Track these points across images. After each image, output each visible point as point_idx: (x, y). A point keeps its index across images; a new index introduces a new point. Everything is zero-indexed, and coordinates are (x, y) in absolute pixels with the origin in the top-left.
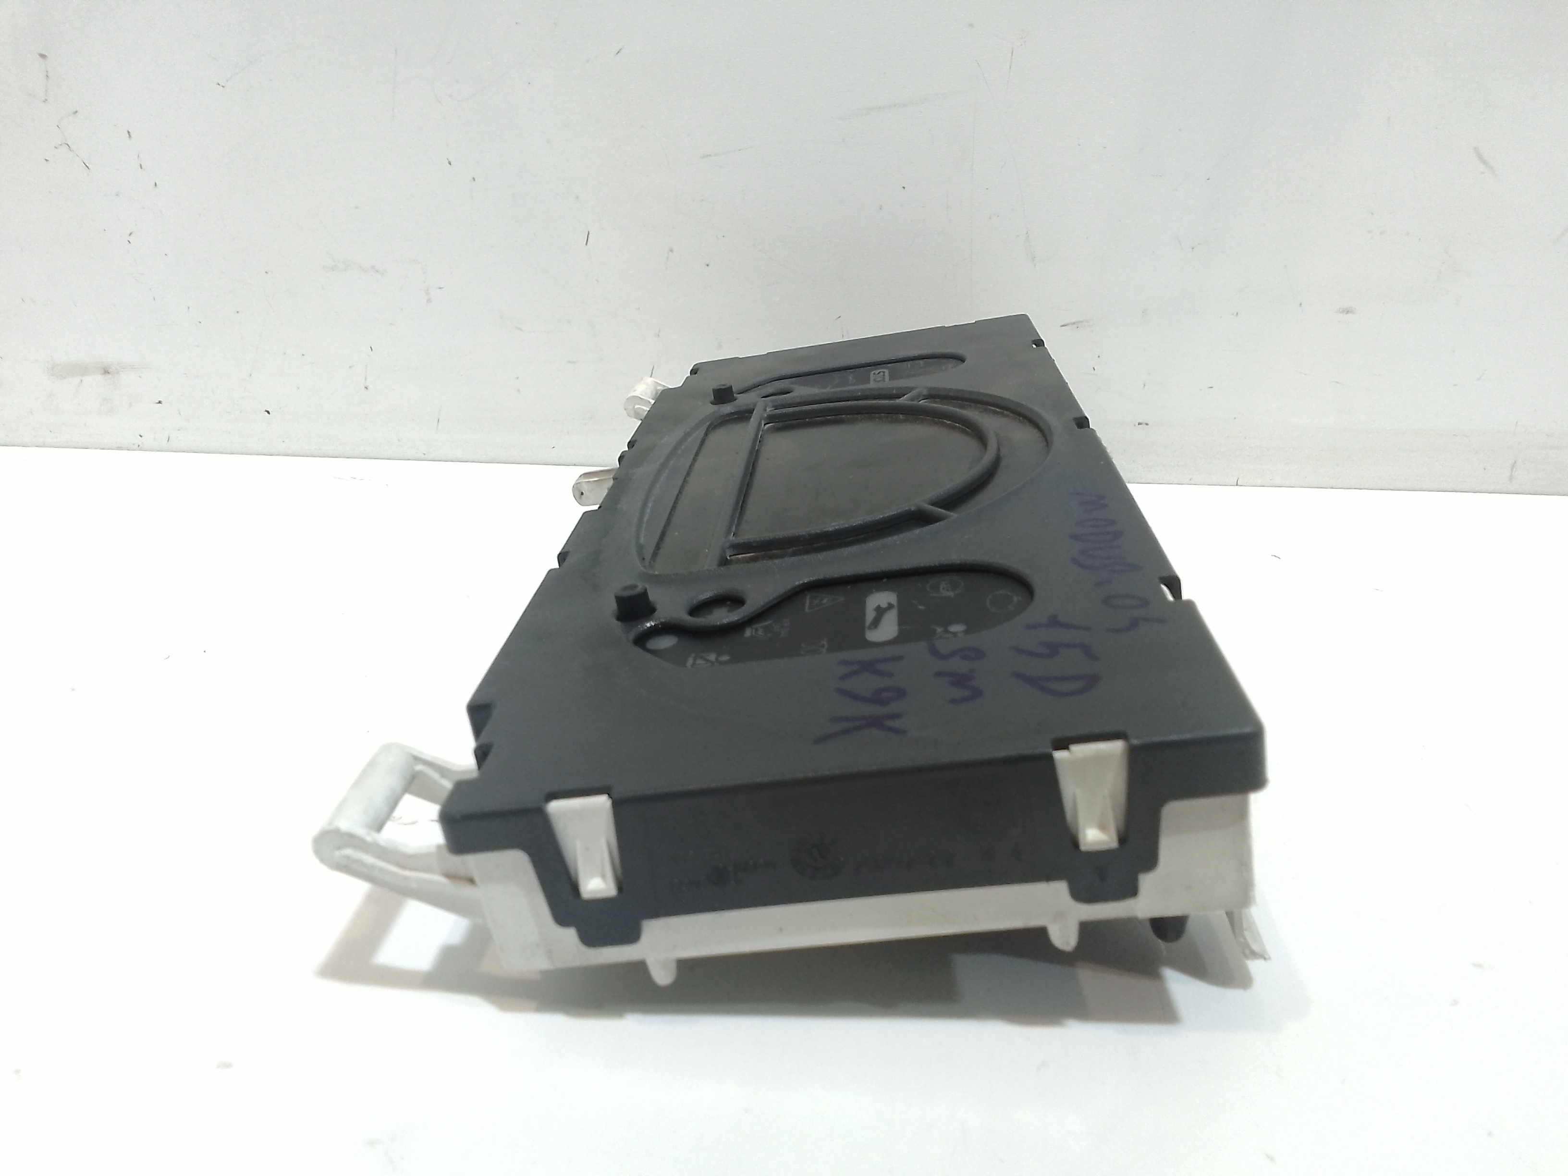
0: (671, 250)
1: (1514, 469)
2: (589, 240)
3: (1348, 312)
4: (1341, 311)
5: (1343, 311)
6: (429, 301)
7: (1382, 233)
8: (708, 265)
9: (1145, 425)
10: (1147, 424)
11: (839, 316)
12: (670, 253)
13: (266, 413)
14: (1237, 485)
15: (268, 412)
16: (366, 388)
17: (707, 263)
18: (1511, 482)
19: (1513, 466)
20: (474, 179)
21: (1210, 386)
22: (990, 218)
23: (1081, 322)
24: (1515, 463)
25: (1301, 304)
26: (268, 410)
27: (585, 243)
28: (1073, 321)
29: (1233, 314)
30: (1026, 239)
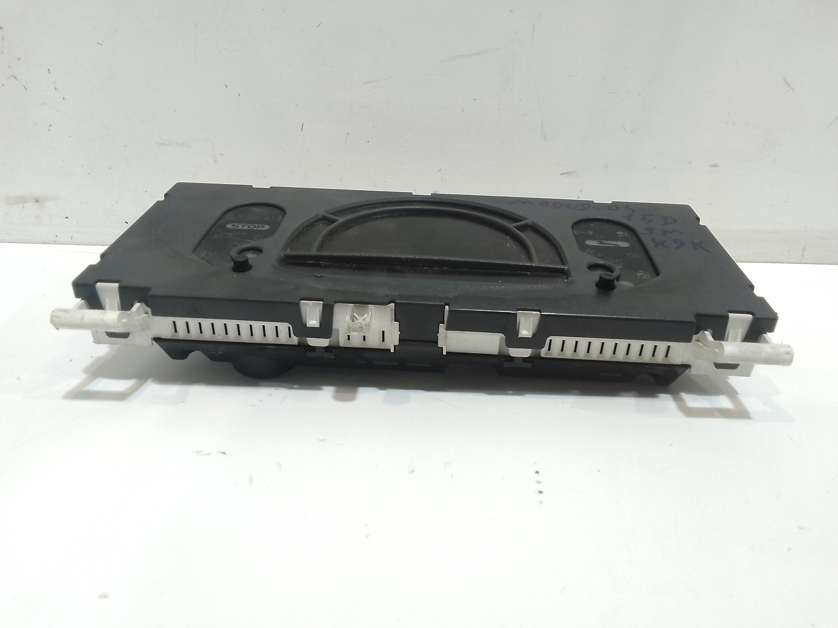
0: (348, 134)
2: (303, 128)
3: (715, 166)
4: (712, 166)
6: (215, 162)
7: (733, 124)
11: (440, 169)
17: (368, 141)
18: (803, 258)
19: (804, 249)
20: (239, 95)
22: (522, 116)
23: (571, 172)
24: (805, 247)
25: (690, 162)
26: (127, 221)
27: (301, 130)
28: (567, 172)
29: (653, 168)
30: (541, 127)
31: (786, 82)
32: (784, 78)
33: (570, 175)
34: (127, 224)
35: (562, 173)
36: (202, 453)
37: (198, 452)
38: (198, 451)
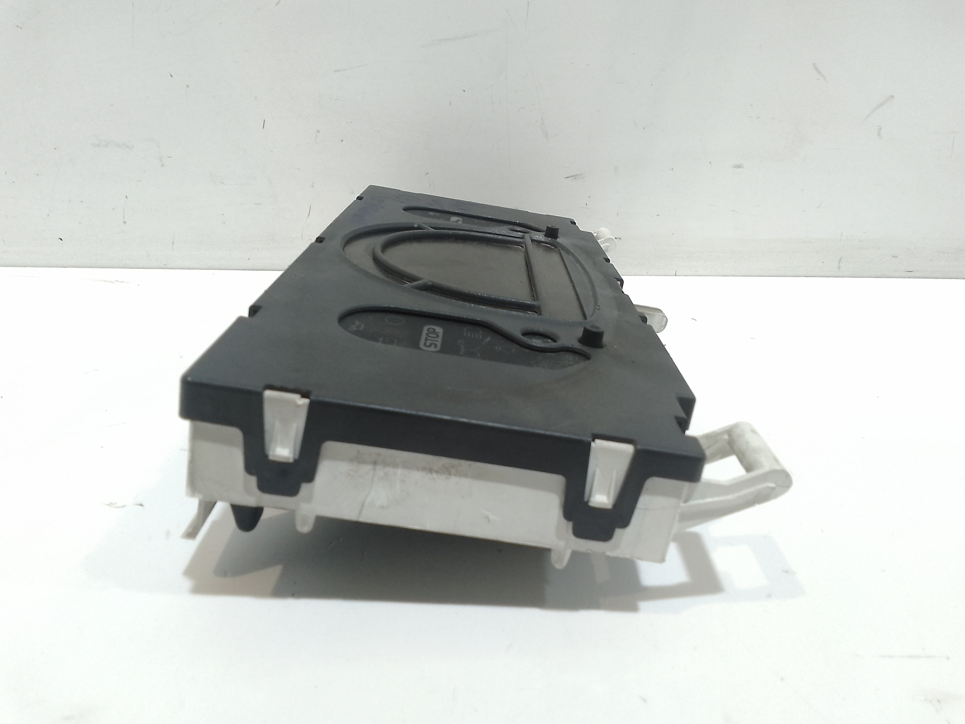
0: (318, 131)
1: (841, 262)
2: (265, 125)
3: (739, 167)
4: (735, 166)
5: (736, 167)
6: (163, 165)
7: (758, 118)
8: (342, 141)
9: (619, 239)
10: (620, 239)
11: (427, 173)
12: (318, 133)
13: (60, 240)
14: (676, 275)
15: (61, 239)
16: (125, 223)
17: (342, 139)
18: (839, 270)
19: (840, 261)
20: (188, 86)
21: (658, 214)
22: (519, 110)
23: (578, 175)
24: (841, 258)
25: (710, 162)
26: (61, 238)
27: (262, 127)
28: (573, 174)
29: (670, 169)
30: (542, 123)
31: (816, 69)
32: (814, 64)
33: (576, 178)
34: (61, 241)
35: (566, 176)
36: (115, 506)
37: (110, 505)
38: (111, 503)
